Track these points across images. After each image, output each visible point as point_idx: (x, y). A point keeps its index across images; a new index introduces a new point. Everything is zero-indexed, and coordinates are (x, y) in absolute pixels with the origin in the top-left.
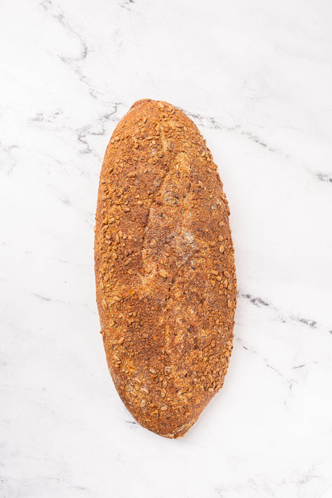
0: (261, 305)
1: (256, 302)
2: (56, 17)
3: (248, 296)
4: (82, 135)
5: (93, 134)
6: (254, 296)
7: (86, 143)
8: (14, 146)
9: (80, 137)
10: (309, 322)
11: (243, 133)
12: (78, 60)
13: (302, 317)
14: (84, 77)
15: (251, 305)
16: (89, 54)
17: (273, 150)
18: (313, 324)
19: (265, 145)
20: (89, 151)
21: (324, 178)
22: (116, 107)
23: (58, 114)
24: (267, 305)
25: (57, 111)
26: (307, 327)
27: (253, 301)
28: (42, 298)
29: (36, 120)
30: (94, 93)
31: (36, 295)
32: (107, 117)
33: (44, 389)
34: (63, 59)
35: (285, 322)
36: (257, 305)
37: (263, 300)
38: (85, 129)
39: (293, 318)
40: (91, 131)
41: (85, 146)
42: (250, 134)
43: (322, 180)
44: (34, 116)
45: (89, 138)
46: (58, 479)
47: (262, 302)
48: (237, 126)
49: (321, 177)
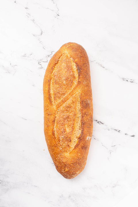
0: (101, 124)
1: (99, 123)
2: (32, 20)
3: (96, 121)
4: (40, 62)
6: (98, 120)
7: (41, 65)
8: (16, 65)
10: (118, 130)
11: (96, 63)
12: (39, 36)
13: (115, 128)
14: (41, 42)
15: (98, 123)
16: (43, 34)
17: (107, 70)
18: (119, 131)
19: (104, 67)
20: (42, 68)
21: (125, 80)
22: (52, 53)
23: (31, 54)
24: (103, 124)
25: (31, 53)
26: (117, 132)
27: (98, 122)
28: (24, 119)
29: (24, 56)
30: (44, 47)
31: (22, 118)
32: (49, 56)
33: (24, 151)
34: (34, 35)
35: (109, 130)
36: (99, 124)
37: (102, 122)
38: (41, 60)
39: (112, 129)
40: (43, 61)
42: (99, 64)
43: (124, 80)
45: (42, 63)
46: (28, 183)
47: (101, 123)
48: (94, 61)
49: (123, 79)
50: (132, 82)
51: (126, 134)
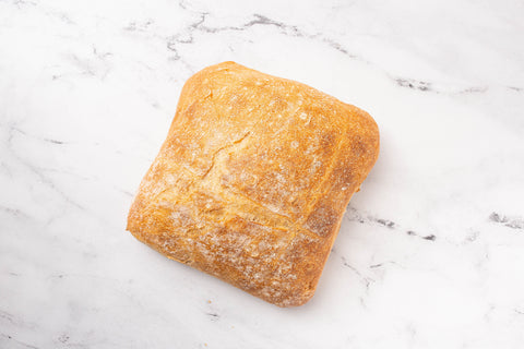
4: (172, 42)
5: (182, 42)
7: (174, 50)
8: (108, 54)
9: (169, 44)
10: (387, 223)
11: (324, 40)
13: (379, 218)
17: (354, 57)
18: (391, 225)
19: (345, 52)
20: (177, 58)
21: (405, 84)
22: (203, 17)
23: (149, 23)
25: (148, 21)
26: (384, 229)
29: (129, 29)
30: (183, 4)
32: (195, 26)
35: (362, 222)
38: (174, 38)
39: (370, 219)
40: (180, 39)
41: (173, 54)
42: (331, 42)
43: (401, 85)
44: (127, 26)
45: (178, 46)
48: (318, 34)
49: (400, 82)
50: (425, 89)
51: (410, 233)
